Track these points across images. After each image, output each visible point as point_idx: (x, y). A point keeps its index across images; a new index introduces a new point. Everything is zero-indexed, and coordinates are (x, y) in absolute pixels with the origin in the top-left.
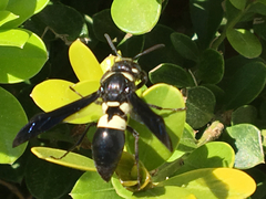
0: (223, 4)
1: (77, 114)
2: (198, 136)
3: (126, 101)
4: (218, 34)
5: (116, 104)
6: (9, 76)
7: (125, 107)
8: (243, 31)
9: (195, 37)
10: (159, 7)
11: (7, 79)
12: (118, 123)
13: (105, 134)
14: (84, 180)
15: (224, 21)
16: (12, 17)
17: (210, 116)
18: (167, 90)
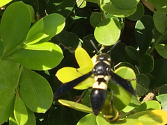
0: (153, 31)
1: (83, 82)
2: (141, 100)
3: (107, 75)
4: (150, 47)
5: (102, 77)
6: (43, 66)
7: (107, 78)
8: (163, 45)
9: (138, 49)
10: (120, 31)
11: (42, 68)
12: (103, 86)
13: (96, 92)
14: (81, 122)
15: (153, 40)
16: (45, 36)
17: (147, 90)
18: (127, 70)
